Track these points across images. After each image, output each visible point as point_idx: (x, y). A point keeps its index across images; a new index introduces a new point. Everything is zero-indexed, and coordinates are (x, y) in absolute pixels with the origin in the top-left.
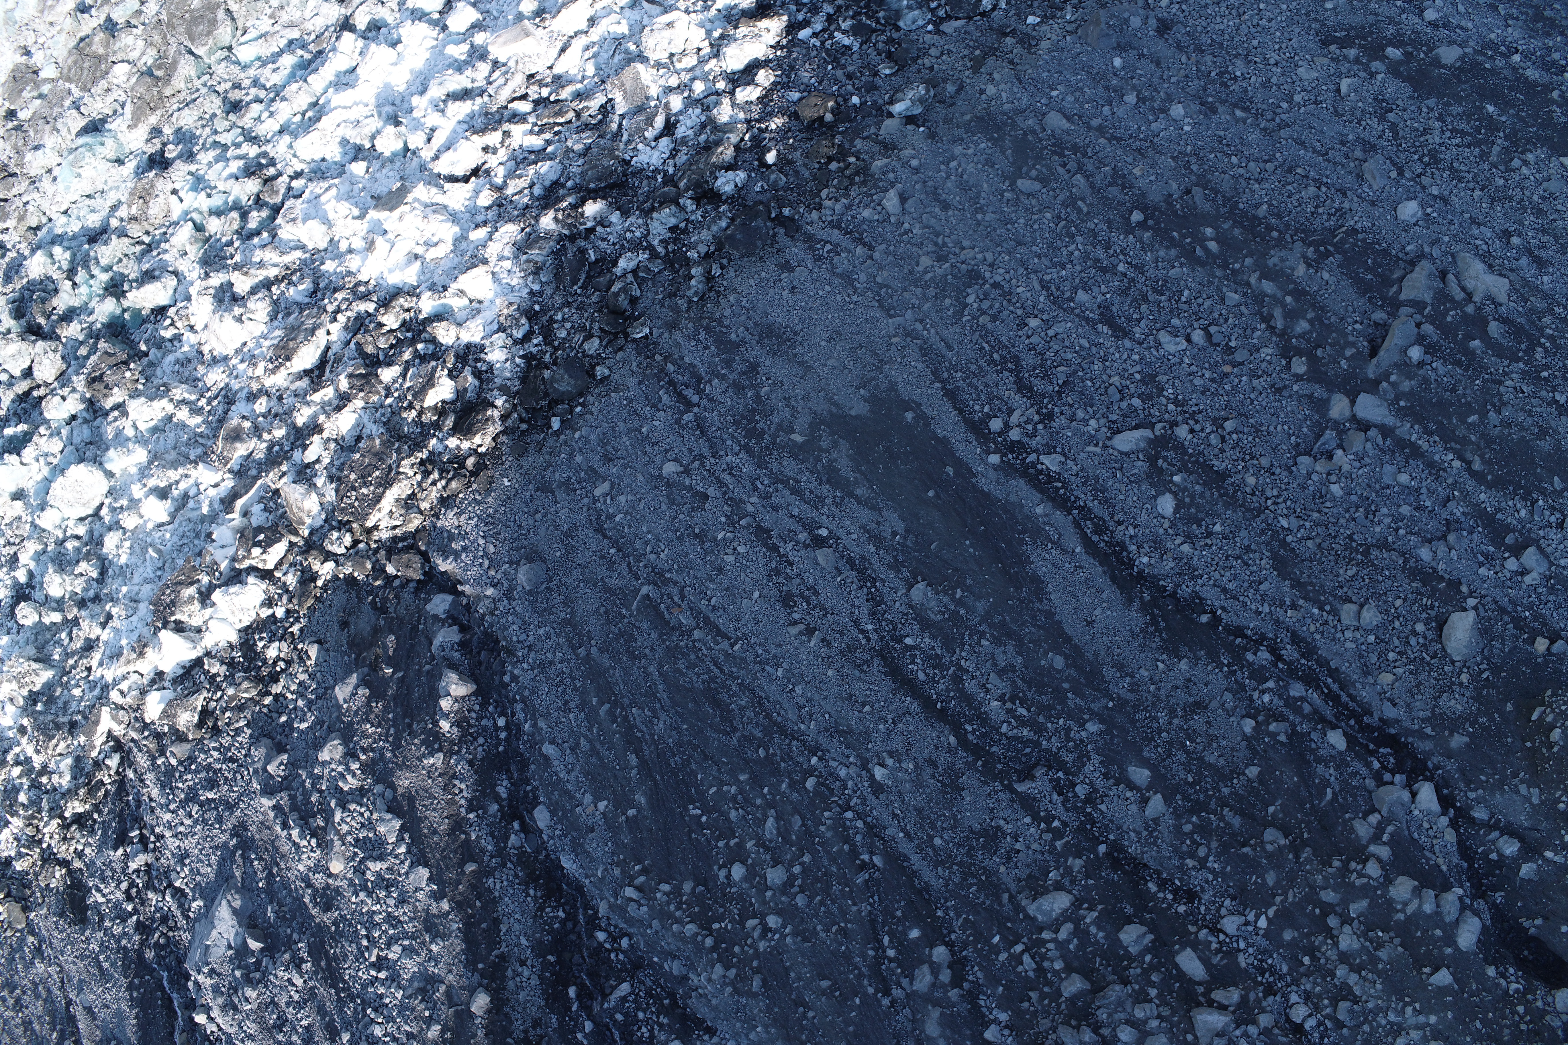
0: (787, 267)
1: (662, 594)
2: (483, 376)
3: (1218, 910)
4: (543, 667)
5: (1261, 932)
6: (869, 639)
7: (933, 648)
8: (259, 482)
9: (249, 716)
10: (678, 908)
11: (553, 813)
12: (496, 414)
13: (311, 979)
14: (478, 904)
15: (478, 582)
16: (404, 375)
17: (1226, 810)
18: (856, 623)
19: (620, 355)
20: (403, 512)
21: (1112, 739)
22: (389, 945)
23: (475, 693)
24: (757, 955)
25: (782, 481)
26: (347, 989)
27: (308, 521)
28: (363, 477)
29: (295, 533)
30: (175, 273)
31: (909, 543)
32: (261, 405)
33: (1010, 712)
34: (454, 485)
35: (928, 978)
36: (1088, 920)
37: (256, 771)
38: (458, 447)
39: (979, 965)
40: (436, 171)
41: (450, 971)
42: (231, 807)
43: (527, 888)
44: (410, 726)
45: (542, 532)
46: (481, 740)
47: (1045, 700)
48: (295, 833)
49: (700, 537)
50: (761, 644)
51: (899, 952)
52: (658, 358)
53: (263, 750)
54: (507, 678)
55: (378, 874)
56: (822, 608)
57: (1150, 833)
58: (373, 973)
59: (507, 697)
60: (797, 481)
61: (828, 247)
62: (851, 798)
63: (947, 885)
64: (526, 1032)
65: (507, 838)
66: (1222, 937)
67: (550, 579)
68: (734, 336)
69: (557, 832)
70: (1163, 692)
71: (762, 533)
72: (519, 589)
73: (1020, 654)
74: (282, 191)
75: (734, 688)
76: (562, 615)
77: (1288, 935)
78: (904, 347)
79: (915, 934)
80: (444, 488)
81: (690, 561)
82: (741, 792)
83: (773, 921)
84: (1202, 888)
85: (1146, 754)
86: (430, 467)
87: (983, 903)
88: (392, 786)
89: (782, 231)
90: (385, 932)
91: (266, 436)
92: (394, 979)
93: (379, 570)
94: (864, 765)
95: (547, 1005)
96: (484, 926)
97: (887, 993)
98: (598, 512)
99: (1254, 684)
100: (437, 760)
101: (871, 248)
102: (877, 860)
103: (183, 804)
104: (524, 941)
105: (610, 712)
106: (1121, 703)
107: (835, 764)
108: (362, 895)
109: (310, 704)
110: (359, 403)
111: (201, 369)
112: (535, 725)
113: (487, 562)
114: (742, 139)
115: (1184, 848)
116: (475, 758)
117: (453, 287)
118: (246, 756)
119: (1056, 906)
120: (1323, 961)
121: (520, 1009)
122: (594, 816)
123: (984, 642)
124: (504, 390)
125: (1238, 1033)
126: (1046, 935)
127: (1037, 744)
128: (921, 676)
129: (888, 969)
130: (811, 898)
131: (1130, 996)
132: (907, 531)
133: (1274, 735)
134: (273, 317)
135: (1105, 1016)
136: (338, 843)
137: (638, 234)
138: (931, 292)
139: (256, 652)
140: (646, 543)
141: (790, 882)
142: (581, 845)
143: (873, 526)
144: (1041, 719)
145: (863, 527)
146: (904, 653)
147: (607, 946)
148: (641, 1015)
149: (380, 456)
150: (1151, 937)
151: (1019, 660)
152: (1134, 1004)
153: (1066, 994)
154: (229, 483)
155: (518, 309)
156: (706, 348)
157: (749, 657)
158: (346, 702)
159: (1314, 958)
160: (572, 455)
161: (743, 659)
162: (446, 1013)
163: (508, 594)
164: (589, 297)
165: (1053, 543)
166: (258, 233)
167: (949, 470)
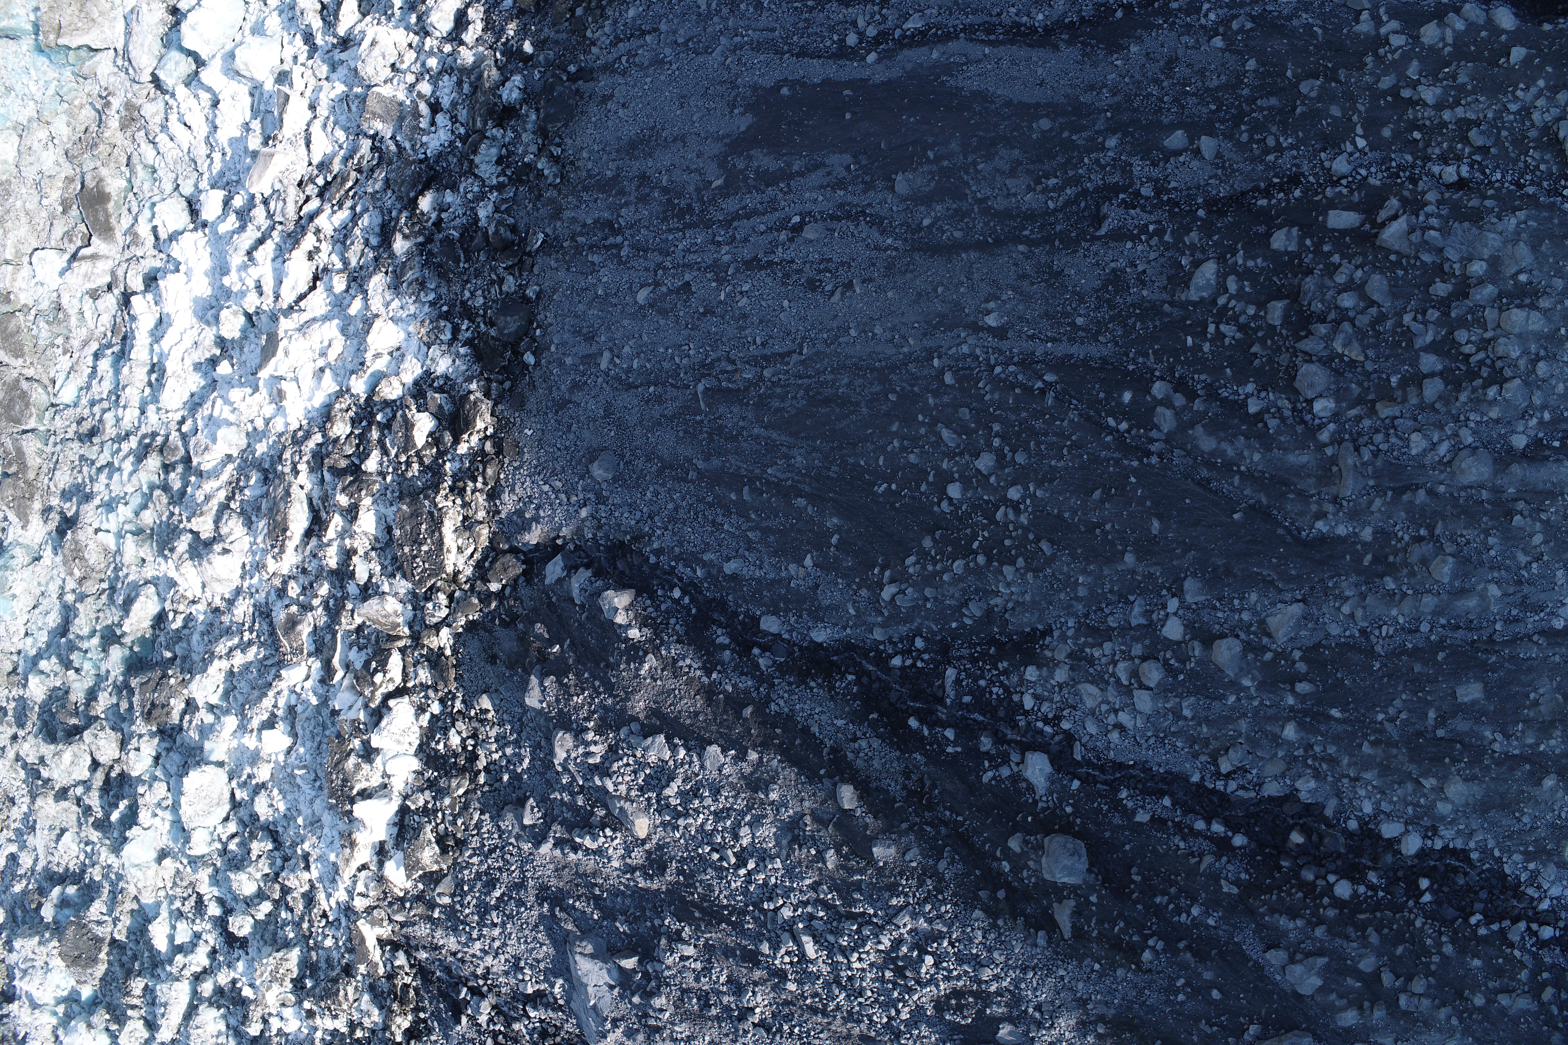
0: (605, 99)
1: (716, 377)
2: (446, 388)
3: (1323, 167)
4: (672, 519)
5: (1367, 150)
6: (896, 249)
7: (948, 209)
8: (339, 636)
9: (477, 805)
10: (935, 565)
11: (775, 613)
12: (479, 395)
13: (698, 939)
14: (778, 731)
15: (569, 517)
16: (385, 452)
17: (1259, 102)
18: (877, 248)
19: (536, 270)
20: (467, 534)
21: (1133, 137)
22: (736, 837)
23: (638, 594)
24: (1026, 530)
25: (733, 219)
26: (733, 910)
27: (400, 620)
28: (415, 542)
29: (399, 638)
30: (147, 582)
31: (864, 162)
32: (294, 590)
33: (1045, 190)
34: (490, 471)
35: (1168, 413)
36: (1240, 262)
37: (518, 837)
38: (470, 448)
39: (1195, 372)
40: (285, 306)
41: (802, 800)
42: (521, 885)
43: (807, 684)
44: (609, 666)
45: (586, 434)
46: (673, 621)
47: (1061, 159)
48: (588, 842)
49: (709, 311)
50: (821, 331)
51: (1128, 420)
52: (566, 244)
53: (510, 816)
54: (653, 559)
55: (680, 793)
56: (842, 264)
57: (1223, 167)
58: (743, 872)
59: (665, 573)
60: (744, 208)
61: (624, 59)
62: (988, 360)
63: (1116, 344)
64: (905, 787)
65: (757, 666)
66: (1344, 182)
67: (622, 456)
68: (609, 173)
69: (793, 620)
70: (1137, 76)
71: (752, 264)
72: (604, 486)
73: (1013, 147)
74: (180, 443)
75: (829, 377)
76: (655, 468)
77: (1386, 132)
78: (739, 60)
79: (1127, 396)
80: (485, 483)
81: (716, 333)
82: (902, 439)
83: (1014, 493)
84: (1298, 166)
85: (1166, 121)
86: (461, 484)
87: (1155, 327)
88: (634, 719)
89: (580, 82)
90: (725, 829)
91: (316, 602)
92: (763, 857)
93: (486, 597)
94: (976, 328)
95: (903, 752)
96: (798, 742)
97: (1149, 454)
98: (617, 378)
99: (1195, 16)
100: (650, 662)
101: (655, 30)
102: (1049, 377)
103: (481, 924)
104: (840, 723)
105: (753, 490)
106: (1116, 108)
107: (954, 350)
108: (681, 822)
109: (517, 744)
110: (367, 501)
111: (226, 619)
112: (704, 564)
113: (563, 496)
114: (496, 61)
115: (1257, 152)
116: (679, 636)
117: (369, 356)
118: (500, 837)
119: (1208, 275)
120: (1428, 123)
121: (884, 775)
122: (809, 574)
123: (980, 167)
124: (469, 380)
125: (1421, 218)
126: (1222, 301)
127: (1085, 193)
128: (958, 234)
129: (1132, 438)
130: (1027, 449)
131: (1322, 276)
132: (855, 156)
133: (1241, 30)
134: (249, 524)
135: (1320, 305)
136: (627, 805)
137: (476, 189)
138: (725, 11)
139: (443, 757)
140: (673, 358)
141: (1000, 456)
142: (819, 608)
143: (828, 179)
144: (1071, 173)
145: (822, 187)
146: (931, 233)
147: (909, 662)
148: (982, 683)
149: (416, 514)
150: (1295, 231)
151: (1016, 152)
152: (1331, 278)
153: (1278, 323)
154: (316, 665)
155: (431, 322)
156: (596, 201)
157: (820, 347)
158: (541, 702)
159: (1419, 128)
160: (561, 364)
161: (817, 353)
162: (827, 834)
163: (601, 499)
164: (478, 261)
165: (965, 64)
166: (186, 484)
167: (847, 92)
